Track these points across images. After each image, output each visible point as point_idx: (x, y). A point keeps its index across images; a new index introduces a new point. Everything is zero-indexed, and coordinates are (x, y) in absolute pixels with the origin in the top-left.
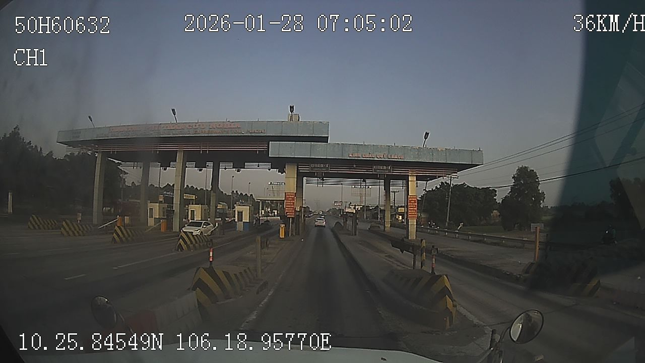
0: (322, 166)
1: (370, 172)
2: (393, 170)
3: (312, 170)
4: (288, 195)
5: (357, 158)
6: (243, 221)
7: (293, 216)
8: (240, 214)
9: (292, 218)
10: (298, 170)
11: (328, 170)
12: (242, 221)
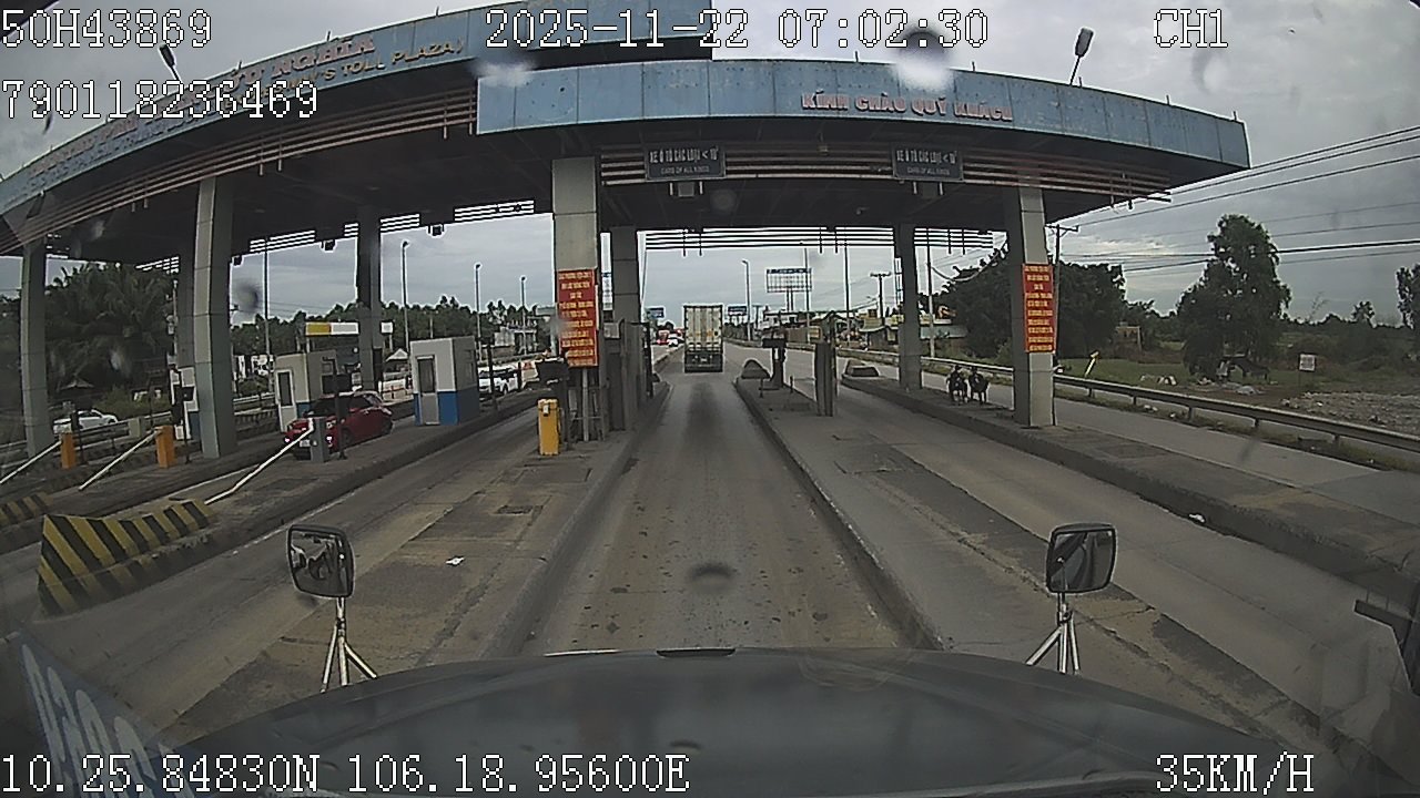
0: (693, 156)
1: (882, 173)
2: (965, 168)
3: (652, 176)
4: (566, 281)
5: (834, 115)
6: (439, 390)
7: (590, 363)
8: (426, 366)
9: (588, 368)
10: (599, 179)
11: (717, 173)
12: (434, 391)
